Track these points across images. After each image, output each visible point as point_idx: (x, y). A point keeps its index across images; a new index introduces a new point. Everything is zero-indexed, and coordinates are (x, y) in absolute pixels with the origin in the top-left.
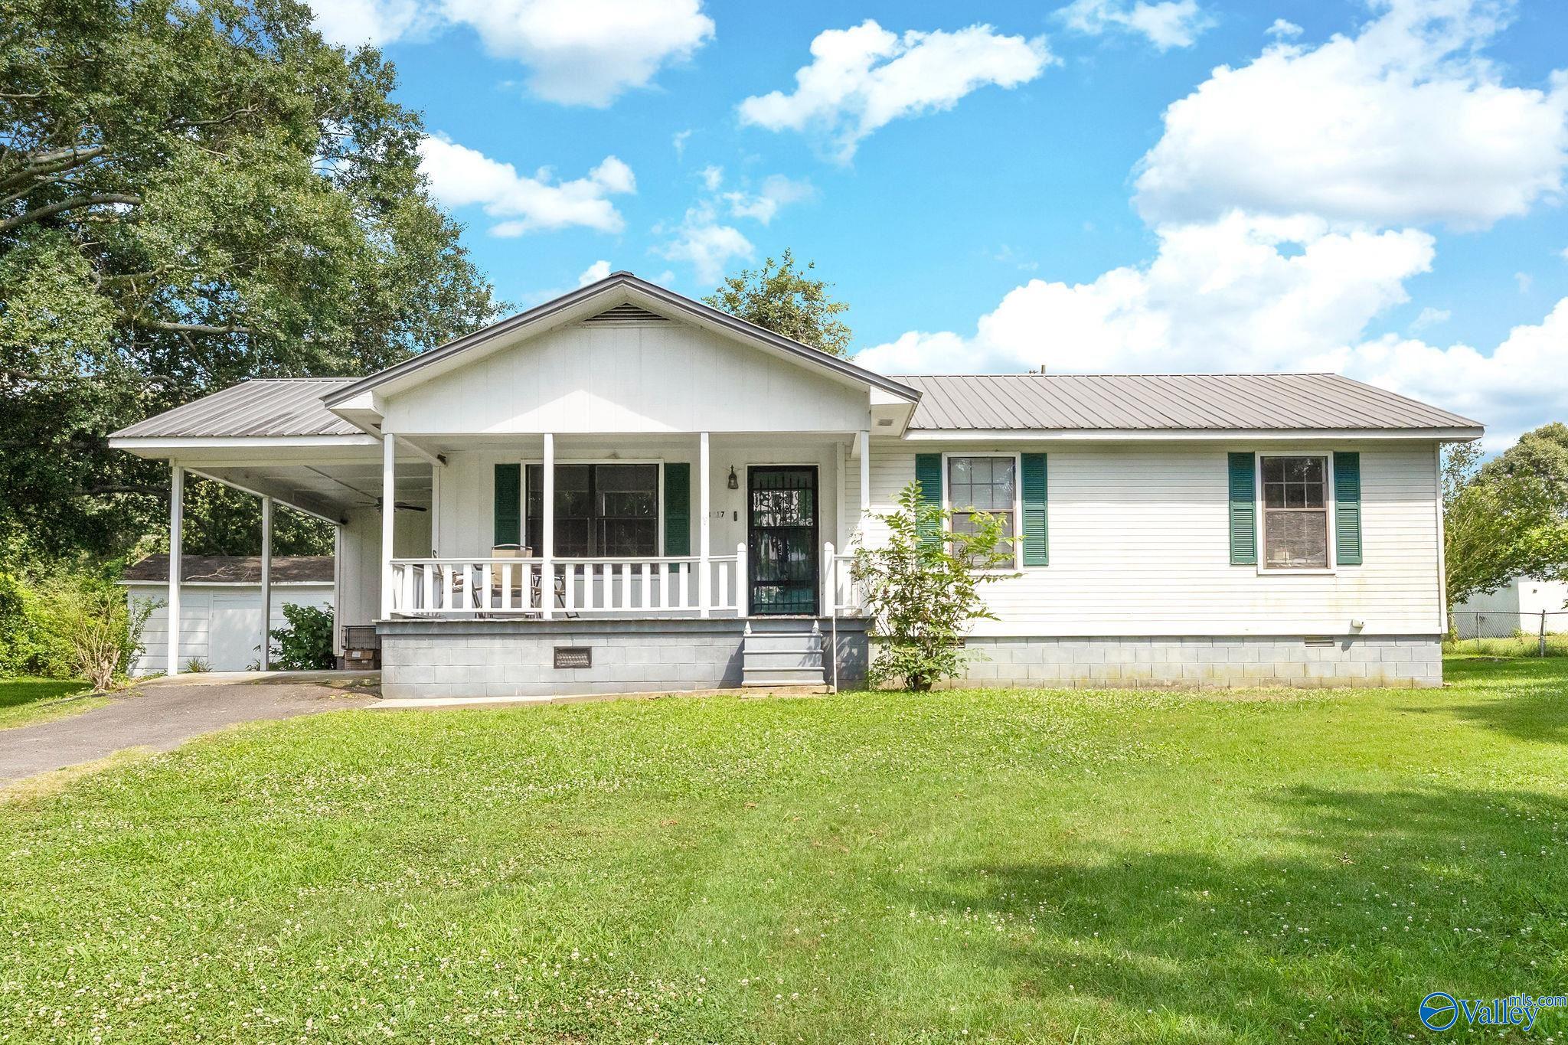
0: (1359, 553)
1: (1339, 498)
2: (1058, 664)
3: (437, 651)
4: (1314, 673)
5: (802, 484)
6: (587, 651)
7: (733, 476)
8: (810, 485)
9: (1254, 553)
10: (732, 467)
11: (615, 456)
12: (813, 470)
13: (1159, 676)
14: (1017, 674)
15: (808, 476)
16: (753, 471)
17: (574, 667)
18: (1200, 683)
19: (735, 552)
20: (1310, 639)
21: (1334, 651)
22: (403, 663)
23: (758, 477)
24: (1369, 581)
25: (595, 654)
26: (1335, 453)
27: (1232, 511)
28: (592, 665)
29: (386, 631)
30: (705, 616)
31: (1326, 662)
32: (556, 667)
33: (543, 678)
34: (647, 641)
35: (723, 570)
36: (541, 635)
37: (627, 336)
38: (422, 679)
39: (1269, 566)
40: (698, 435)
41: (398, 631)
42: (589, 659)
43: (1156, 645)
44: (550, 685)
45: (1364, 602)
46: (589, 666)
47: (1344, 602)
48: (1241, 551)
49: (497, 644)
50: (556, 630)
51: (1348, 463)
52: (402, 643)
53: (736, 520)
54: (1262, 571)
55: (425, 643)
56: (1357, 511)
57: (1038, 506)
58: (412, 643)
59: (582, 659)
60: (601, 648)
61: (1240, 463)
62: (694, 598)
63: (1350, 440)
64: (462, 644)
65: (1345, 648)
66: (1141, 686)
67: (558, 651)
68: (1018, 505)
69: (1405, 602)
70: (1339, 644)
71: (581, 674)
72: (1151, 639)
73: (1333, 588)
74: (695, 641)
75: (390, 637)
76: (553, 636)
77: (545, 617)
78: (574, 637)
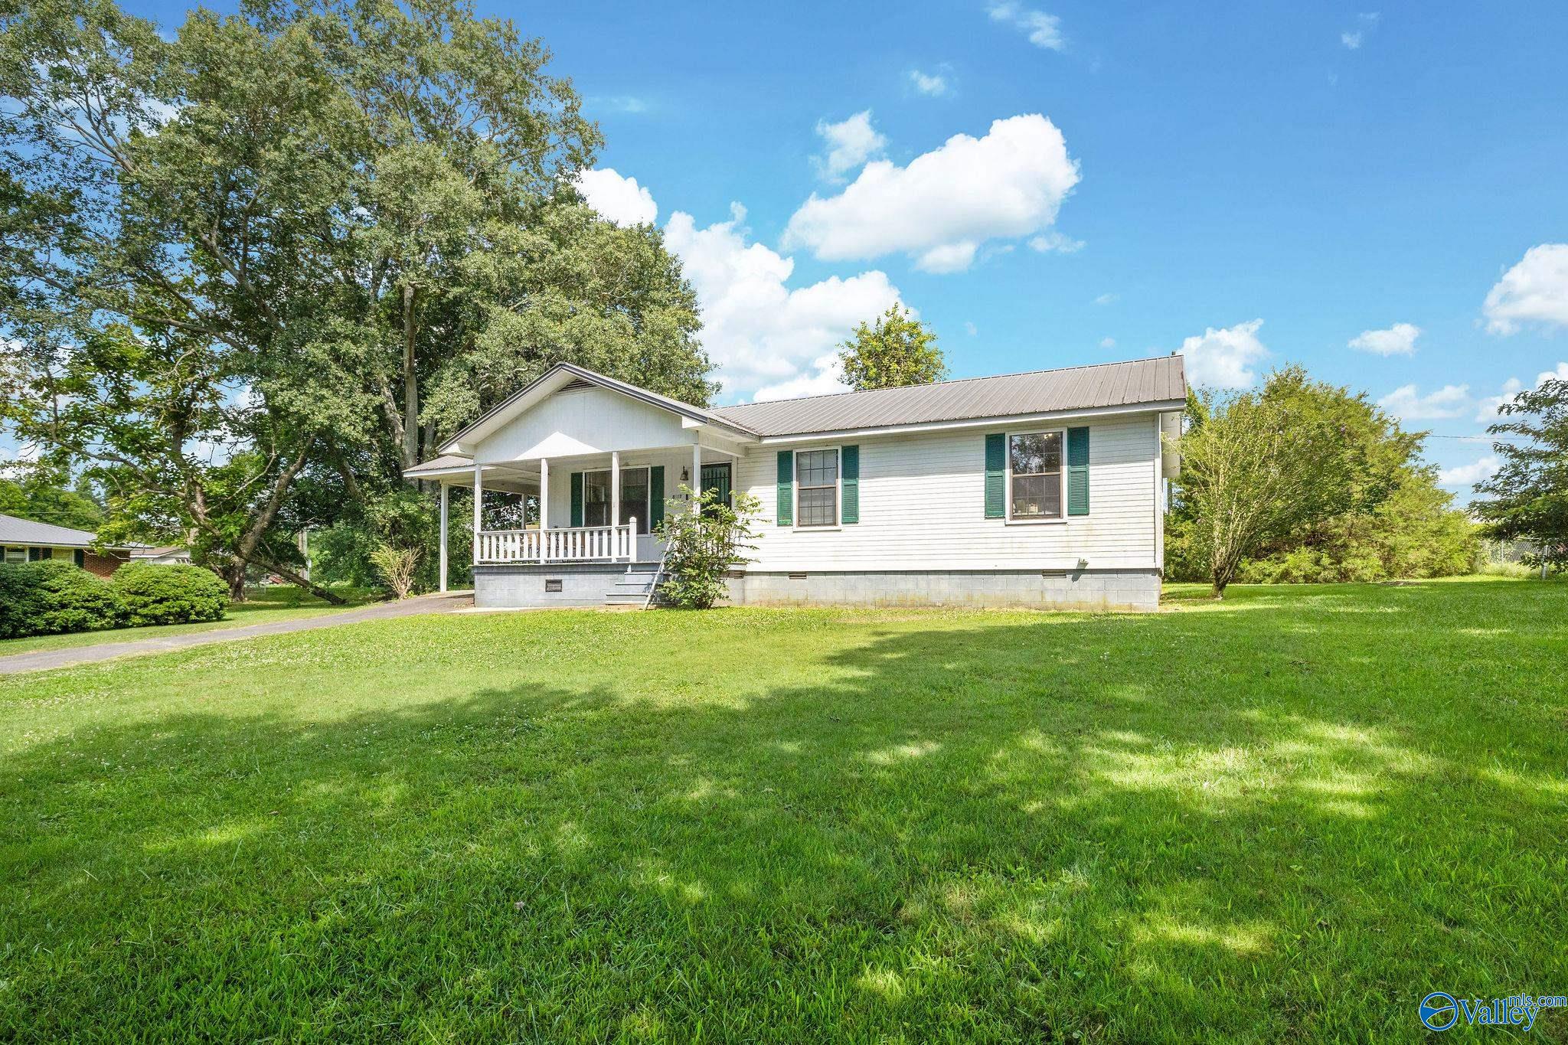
0: (1087, 506)
1: (1071, 463)
2: (865, 591)
4: (1049, 598)
5: (723, 475)
6: (560, 582)
8: (727, 475)
9: (1003, 509)
12: (729, 466)
13: (934, 599)
14: (839, 596)
15: (727, 470)
17: (554, 591)
18: (963, 604)
19: (629, 523)
20: (1046, 573)
21: (1062, 582)
22: (482, 587)
24: (1094, 527)
25: (564, 584)
26: (1069, 429)
27: (988, 478)
28: (562, 590)
29: (476, 571)
30: (614, 561)
31: (1060, 592)
32: (546, 590)
33: (541, 597)
34: (587, 576)
35: (624, 534)
36: (540, 573)
37: (579, 396)
38: (491, 597)
39: (1014, 518)
40: (611, 454)
41: (481, 571)
42: (561, 586)
43: (931, 577)
44: (543, 600)
45: (1090, 544)
47: (1073, 544)
48: (993, 508)
49: (521, 578)
50: (547, 570)
51: (1079, 436)
52: (482, 577)
54: (1009, 522)
55: (492, 577)
56: (1086, 473)
57: (852, 482)
58: (487, 577)
59: (558, 587)
60: (569, 581)
61: (995, 443)
62: (610, 552)
63: (1080, 418)
64: (507, 578)
65: (1075, 579)
66: (921, 606)
67: (548, 582)
68: (840, 482)
69: (1125, 543)
70: (1070, 577)
71: (557, 595)
72: (928, 572)
73: (1065, 533)
74: (609, 576)
75: (478, 573)
76: (545, 573)
77: (543, 563)
78: (555, 572)
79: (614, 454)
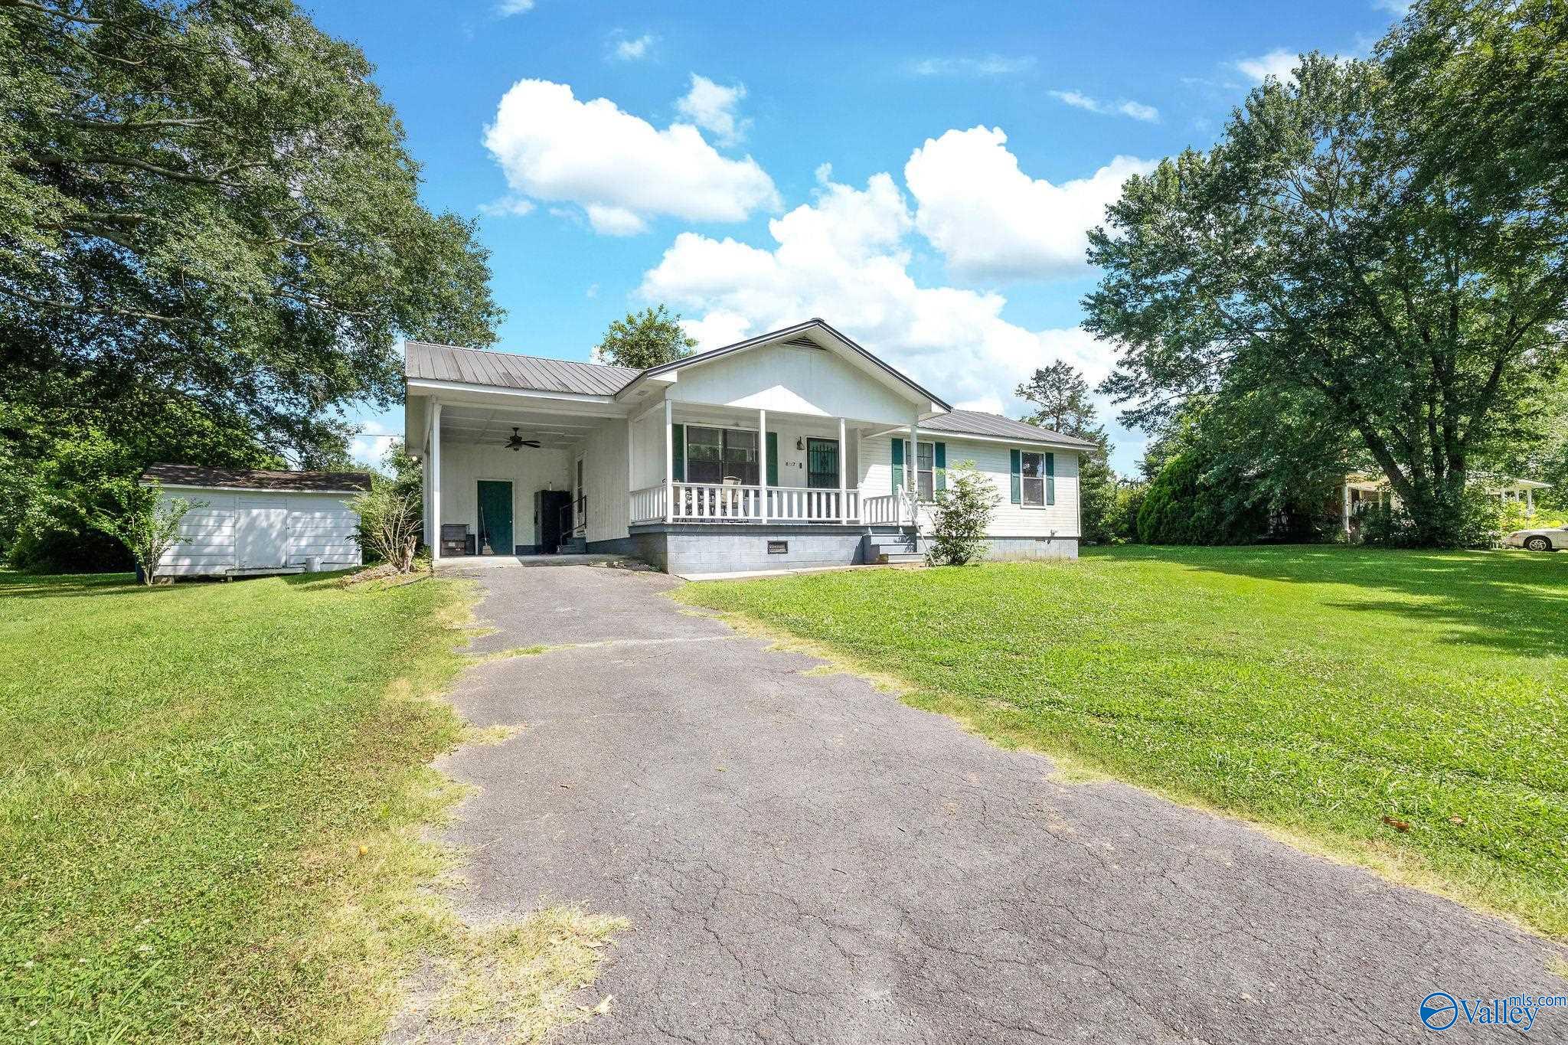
0: (1054, 500)
1: (1047, 473)
3: (701, 543)
4: (1038, 554)
5: (832, 450)
6: (785, 544)
7: (799, 443)
8: (836, 450)
9: (1019, 498)
10: (799, 437)
11: (737, 425)
12: (837, 442)
15: (833, 446)
16: (809, 440)
17: (778, 553)
18: (1001, 559)
20: (1038, 539)
21: (1044, 545)
22: (680, 550)
23: (812, 444)
24: (1057, 513)
25: (789, 545)
26: (1045, 453)
27: (1012, 477)
28: (788, 552)
29: (670, 530)
30: (844, 523)
31: (1042, 549)
32: (769, 552)
33: (761, 559)
34: (816, 538)
35: (852, 497)
36: (760, 534)
37: (804, 354)
38: (693, 561)
39: (1024, 503)
41: (678, 530)
42: (786, 548)
44: (765, 563)
45: (1055, 521)
46: (786, 553)
47: (1048, 522)
48: (1015, 496)
49: (736, 539)
50: (770, 530)
51: (1050, 457)
52: (679, 537)
53: (801, 468)
54: (1022, 506)
55: (694, 538)
56: (1053, 480)
58: (686, 538)
59: (782, 548)
60: (791, 540)
61: (1015, 454)
63: (1050, 447)
64: (716, 539)
65: (1049, 543)
67: (770, 543)
68: (934, 469)
69: (1067, 522)
70: (1047, 541)
71: (783, 558)
73: (1045, 515)
74: (839, 538)
75: (672, 533)
76: (767, 534)
77: (763, 523)
78: (778, 535)
79: (843, 421)
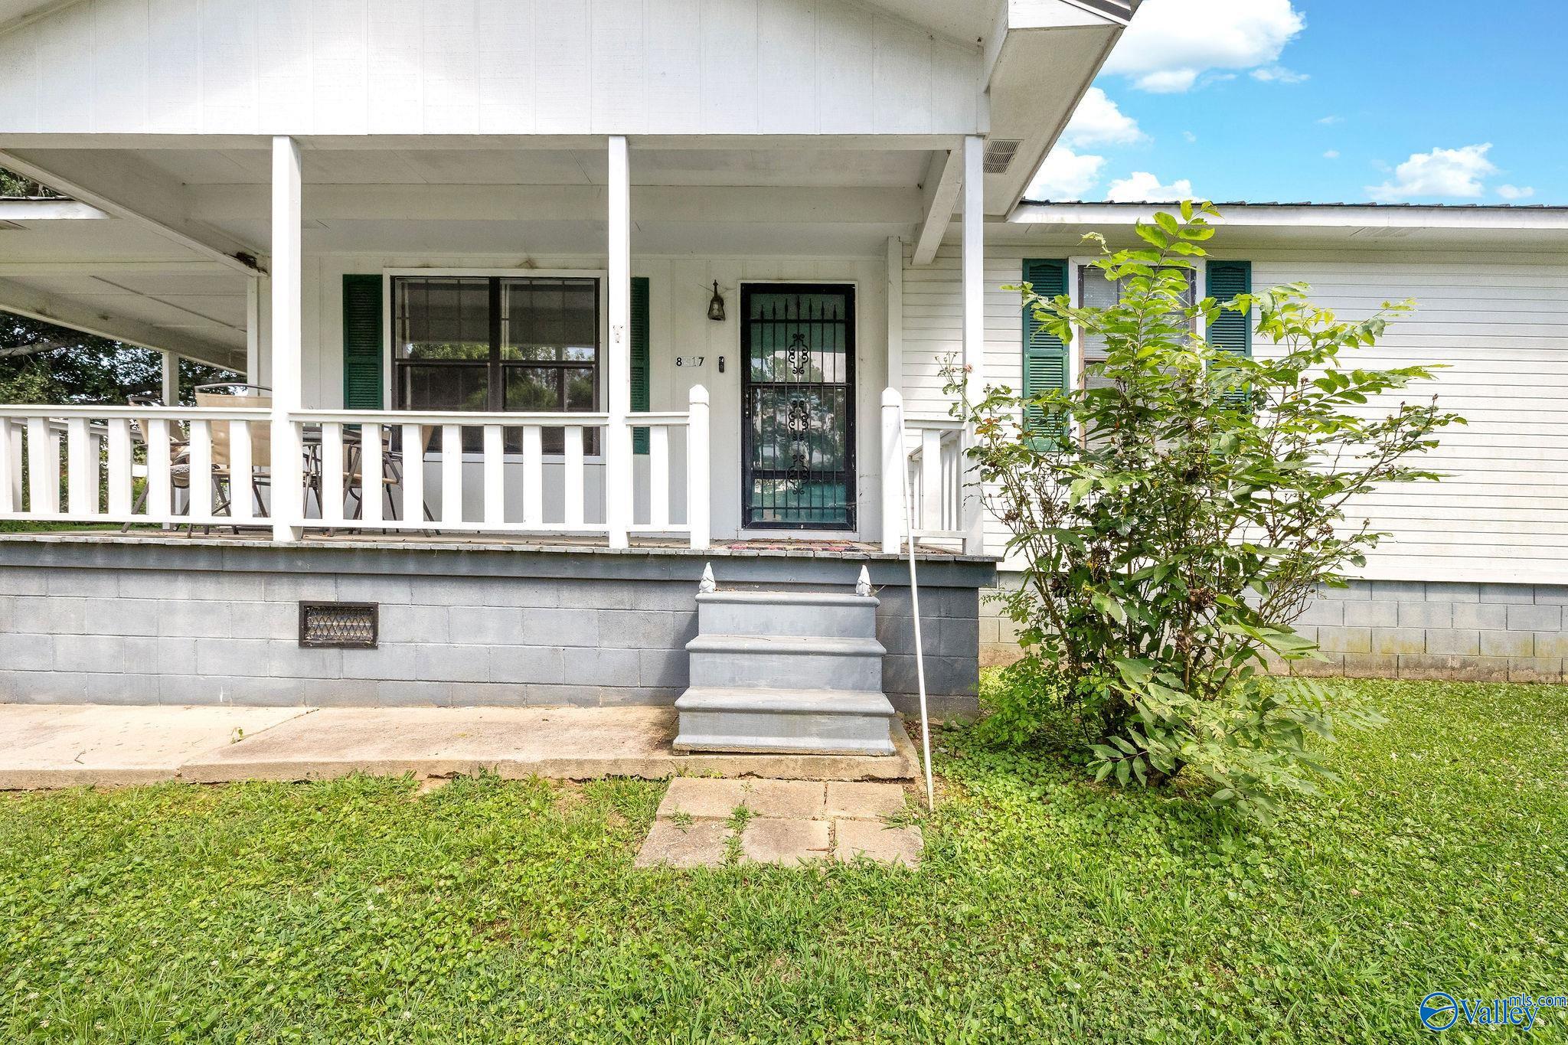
3: (57, 604)
5: (829, 316)
6: (369, 611)
7: (718, 299)
8: (841, 316)
10: (716, 284)
11: (529, 265)
12: (847, 292)
13: (1438, 650)
15: (837, 302)
16: (749, 291)
17: (341, 646)
18: (1511, 665)
19: (686, 405)
23: (760, 303)
25: (387, 620)
28: (379, 643)
30: (618, 543)
32: (303, 643)
33: (277, 667)
34: (496, 595)
36: (269, 577)
38: (28, 662)
42: (374, 628)
43: (1433, 597)
44: (292, 683)
46: (372, 645)
49: (180, 592)
50: (300, 565)
53: (722, 370)
55: (32, 585)
59: (359, 630)
60: (397, 608)
62: (596, 507)
64: (106, 588)
66: (1407, 666)
67: (308, 610)
71: (357, 663)
72: (1427, 586)
74: (597, 598)
76: (296, 578)
77: (283, 537)
78: (341, 574)
